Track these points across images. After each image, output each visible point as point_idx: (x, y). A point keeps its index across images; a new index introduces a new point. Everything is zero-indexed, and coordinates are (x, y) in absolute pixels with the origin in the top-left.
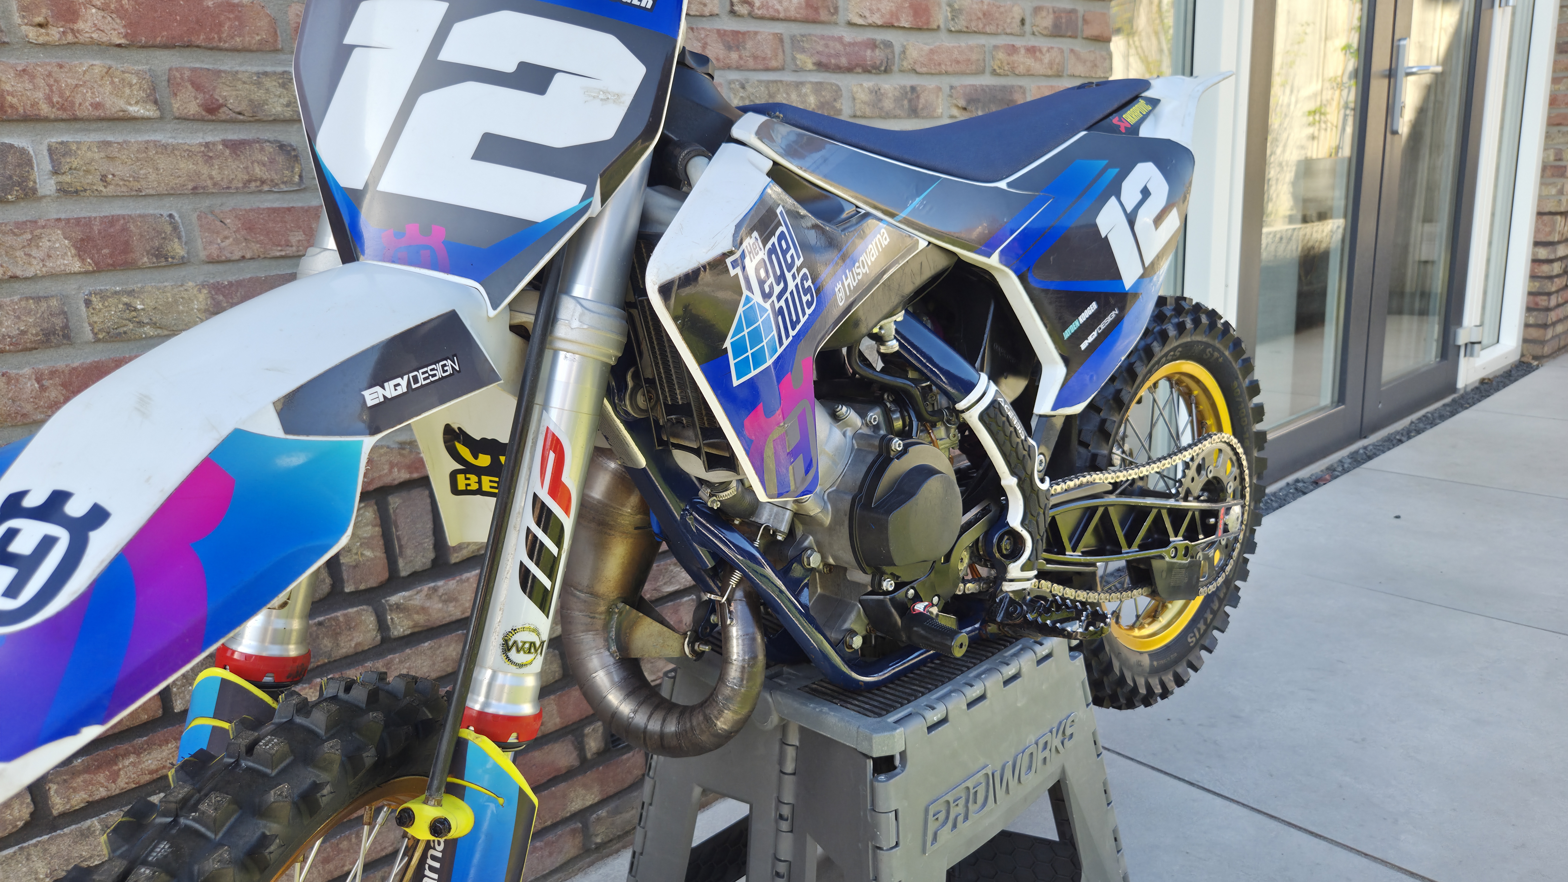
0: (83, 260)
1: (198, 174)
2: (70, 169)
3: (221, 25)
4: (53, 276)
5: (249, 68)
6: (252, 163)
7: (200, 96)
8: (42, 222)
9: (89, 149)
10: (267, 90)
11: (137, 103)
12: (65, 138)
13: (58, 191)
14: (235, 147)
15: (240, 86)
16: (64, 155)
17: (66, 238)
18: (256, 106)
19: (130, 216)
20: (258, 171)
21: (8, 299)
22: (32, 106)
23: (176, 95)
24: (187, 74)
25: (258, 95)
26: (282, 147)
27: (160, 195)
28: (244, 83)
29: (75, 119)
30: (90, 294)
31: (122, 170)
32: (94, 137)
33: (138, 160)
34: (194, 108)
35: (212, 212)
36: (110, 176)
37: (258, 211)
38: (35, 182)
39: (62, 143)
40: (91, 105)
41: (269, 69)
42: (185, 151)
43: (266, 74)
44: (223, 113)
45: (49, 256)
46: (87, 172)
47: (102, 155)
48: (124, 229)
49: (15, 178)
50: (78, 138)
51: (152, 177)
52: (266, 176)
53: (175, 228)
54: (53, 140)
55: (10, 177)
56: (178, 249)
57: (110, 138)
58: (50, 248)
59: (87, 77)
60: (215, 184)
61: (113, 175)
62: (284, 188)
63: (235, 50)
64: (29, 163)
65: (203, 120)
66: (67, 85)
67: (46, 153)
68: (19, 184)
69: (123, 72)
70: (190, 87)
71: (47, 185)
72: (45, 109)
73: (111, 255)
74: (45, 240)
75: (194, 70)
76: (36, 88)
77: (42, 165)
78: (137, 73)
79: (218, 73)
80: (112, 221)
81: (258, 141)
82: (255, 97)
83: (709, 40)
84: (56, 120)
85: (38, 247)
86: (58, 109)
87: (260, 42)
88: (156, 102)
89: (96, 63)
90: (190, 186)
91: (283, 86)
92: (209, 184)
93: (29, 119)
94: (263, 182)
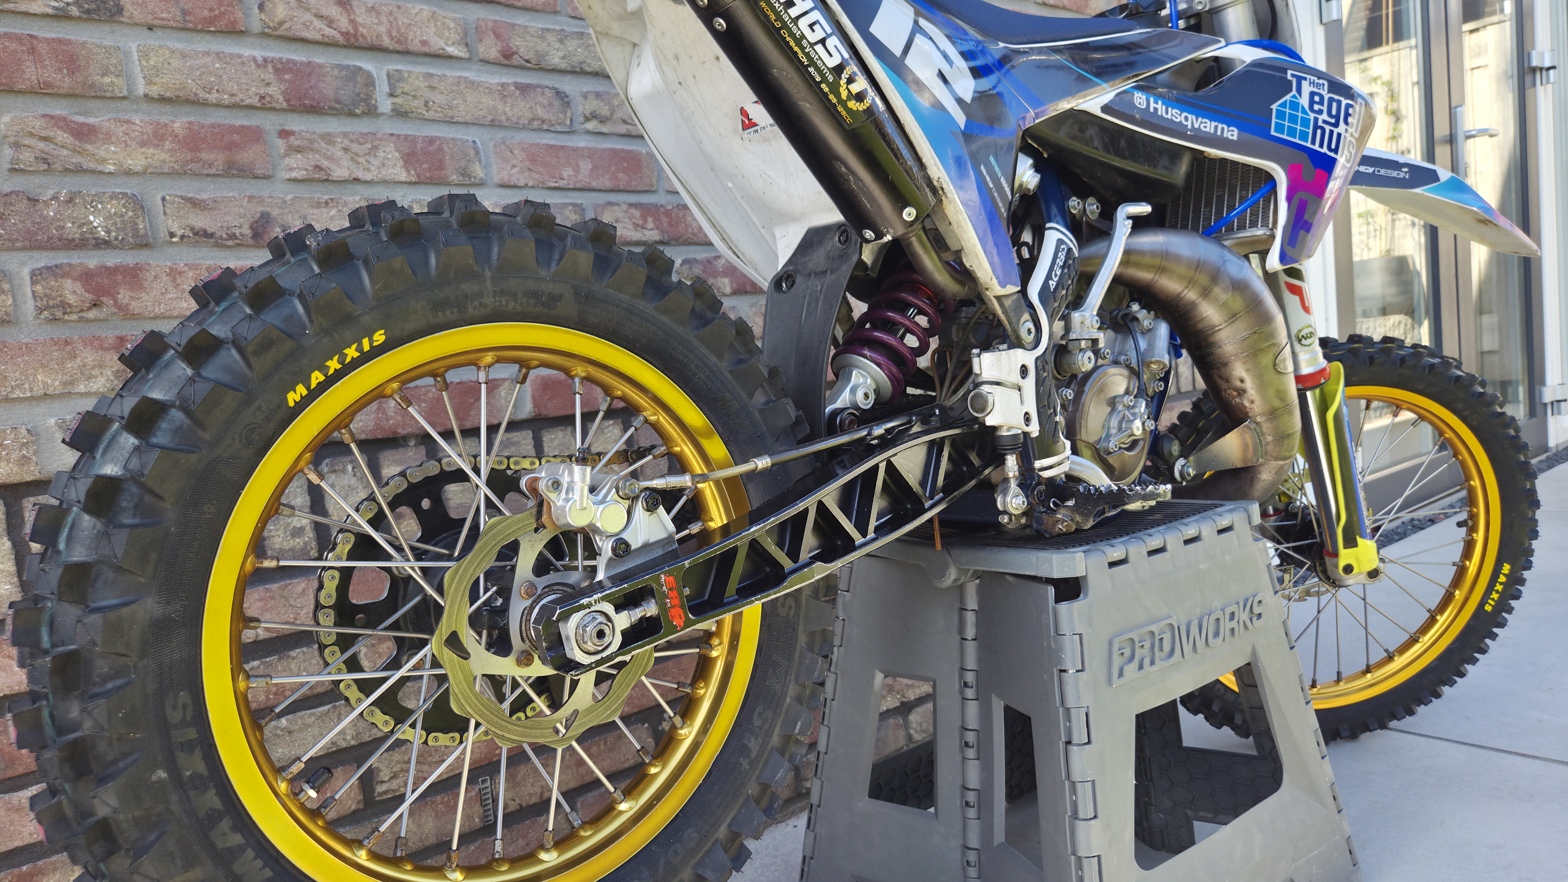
0: (408, 171)
1: (495, 109)
2: (403, 93)
4: (385, 182)
5: (535, 25)
6: (536, 104)
7: (499, 43)
8: (379, 135)
9: (417, 78)
10: (549, 43)
11: (453, 44)
12: (400, 67)
13: (393, 110)
14: (524, 89)
15: (529, 38)
16: (398, 81)
17: (397, 151)
18: (541, 56)
19: (444, 138)
20: (540, 111)
21: (350, 199)
22: (377, 37)
23: (481, 40)
24: (490, 24)
25: (542, 47)
26: (558, 93)
27: (466, 123)
28: (532, 36)
29: (407, 53)
30: (412, 201)
31: (440, 99)
32: (423, 69)
33: (452, 91)
34: (493, 53)
35: (504, 143)
36: (431, 103)
37: (539, 146)
38: (376, 101)
39: (397, 71)
40: (420, 41)
41: (550, 27)
42: (487, 88)
43: (548, 30)
44: (516, 60)
45: (384, 165)
46: (414, 97)
47: (426, 84)
48: (440, 149)
49: (362, 96)
50: (409, 68)
51: (462, 107)
52: (546, 117)
53: (477, 153)
54: (391, 67)
55: (358, 94)
56: (479, 170)
57: (432, 71)
58: (385, 158)
59: (418, 19)
60: (508, 119)
61: (434, 102)
63: (526, 9)
64: (373, 84)
65: (500, 64)
66: (403, 23)
67: (385, 77)
68: (365, 101)
69: (444, 17)
70: (492, 35)
71: (385, 105)
72: (386, 42)
73: (430, 170)
74: (381, 151)
75: (495, 22)
76: (380, 23)
77: (382, 87)
78: (454, 20)
79: (512, 26)
80: (431, 140)
81: (540, 86)
82: (539, 48)
84: (394, 51)
85: (375, 156)
86: (396, 42)
87: (544, 4)
88: (467, 45)
89: (424, 7)
90: (489, 118)
91: (561, 41)
92: (503, 118)
93: (375, 49)
94: (543, 122)
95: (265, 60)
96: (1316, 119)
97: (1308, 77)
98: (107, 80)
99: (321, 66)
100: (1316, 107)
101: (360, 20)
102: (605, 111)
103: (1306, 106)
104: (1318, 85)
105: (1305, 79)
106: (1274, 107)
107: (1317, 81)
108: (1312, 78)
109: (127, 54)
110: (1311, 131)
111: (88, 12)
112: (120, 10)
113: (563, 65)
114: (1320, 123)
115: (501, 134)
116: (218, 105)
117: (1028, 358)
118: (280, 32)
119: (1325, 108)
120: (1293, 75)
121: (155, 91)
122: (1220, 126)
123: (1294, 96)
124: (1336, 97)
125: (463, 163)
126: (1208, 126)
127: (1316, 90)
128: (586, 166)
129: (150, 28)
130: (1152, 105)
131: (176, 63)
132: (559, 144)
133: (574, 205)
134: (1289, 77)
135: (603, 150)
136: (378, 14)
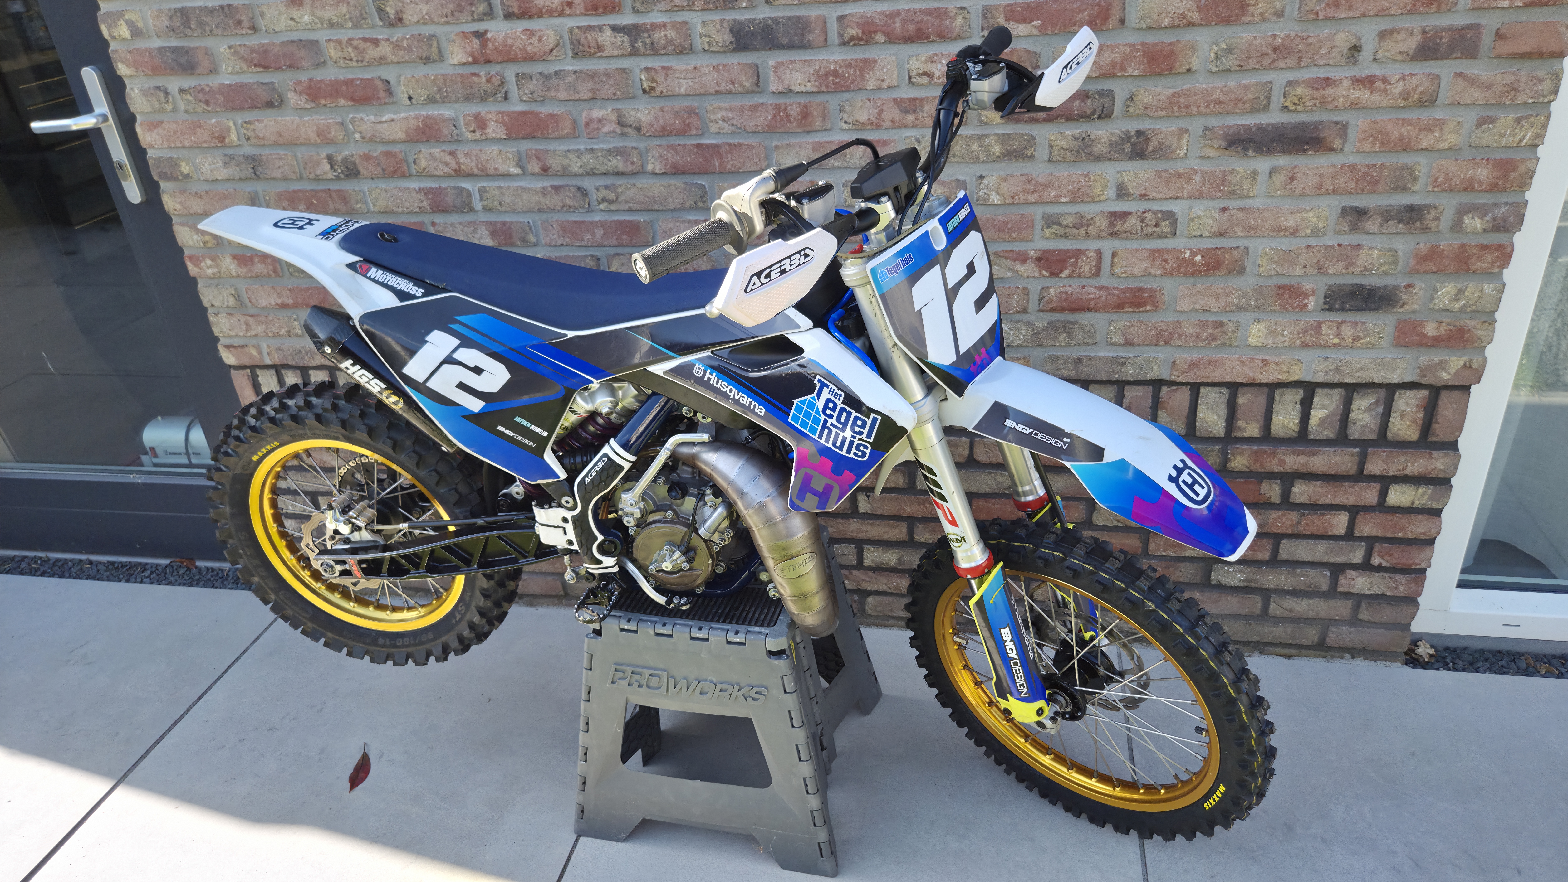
0: (493, 241)
1: (540, 202)
2: (487, 198)
3: (548, 126)
5: (562, 148)
6: (565, 197)
7: (540, 163)
8: (477, 222)
9: (494, 189)
11: (513, 167)
12: (484, 184)
13: (483, 208)
14: (556, 189)
15: (558, 157)
16: (484, 192)
17: (486, 230)
18: (565, 168)
19: (511, 222)
20: (568, 201)
22: (470, 169)
23: (529, 162)
24: (534, 152)
25: (566, 162)
26: (579, 188)
27: (524, 212)
28: (560, 156)
29: (488, 175)
31: (507, 200)
32: (497, 184)
33: (514, 194)
34: (537, 169)
35: (547, 221)
36: (503, 202)
37: (568, 221)
38: (474, 204)
39: (483, 187)
40: (494, 169)
41: (572, 147)
42: (534, 191)
43: (569, 151)
44: (550, 172)
45: (481, 238)
46: (494, 200)
47: (499, 192)
48: (510, 228)
49: (467, 202)
50: (490, 184)
51: (520, 203)
52: (572, 204)
53: (531, 228)
54: (480, 185)
55: (465, 201)
56: (532, 239)
57: (502, 185)
58: (481, 234)
59: (492, 155)
60: (548, 207)
62: (581, 210)
63: (556, 138)
64: (471, 196)
65: (541, 175)
66: (484, 159)
67: (477, 191)
68: (468, 205)
69: (507, 152)
70: (535, 158)
71: (478, 206)
72: (476, 171)
73: (505, 239)
75: (536, 150)
76: (472, 161)
77: (476, 196)
78: (512, 153)
79: (547, 151)
80: (504, 223)
81: (567, 186)
82: (564, 163)
83: (885, 108)
84: (481, 176)
85: (477, 233)
86: (481, 171)
87: (567, 134)
88: (520, 167)
89: (495, 148)
90: (537, 208)
91: (578, 157)
92: (545, 207)
93: (470, 175)
94: (570, 207)
95: (420, 189)
96: (826, 421)
97: (831, 385)
98: (358, 206)
99: (445, 189)
100: (828, 412)
101: (461, 161)
102: (612, 196)
103: (821, 409)
104: (836, 395)
105: (828, 386)
106: (796, 401)
107: (836, 390)
108: (834, 387)
109: (364, 193)
110: (819, 428)
111: (347, 176)
112: (358, 172)
113: (581, 171)
114: (828, 425)
115: (545, 216)
116: (403, 213)
117: (569, 515)
118: (424, 174)
119: (835, 415)
120: (819, 381)
121: (377, 209)
122: (754, 403)
123: (813, 398)
124: (848, 409)
125: (523, 235)
126: (746, 400)
127: (832, 398)
128: (599, 232)
129: (372, 179)
130: (708, 375)
131: (383, 195)
132: (581, 219)
133: (592, 256)
134: (816, 382)
135: (611, 222)
136: (470, 156)
